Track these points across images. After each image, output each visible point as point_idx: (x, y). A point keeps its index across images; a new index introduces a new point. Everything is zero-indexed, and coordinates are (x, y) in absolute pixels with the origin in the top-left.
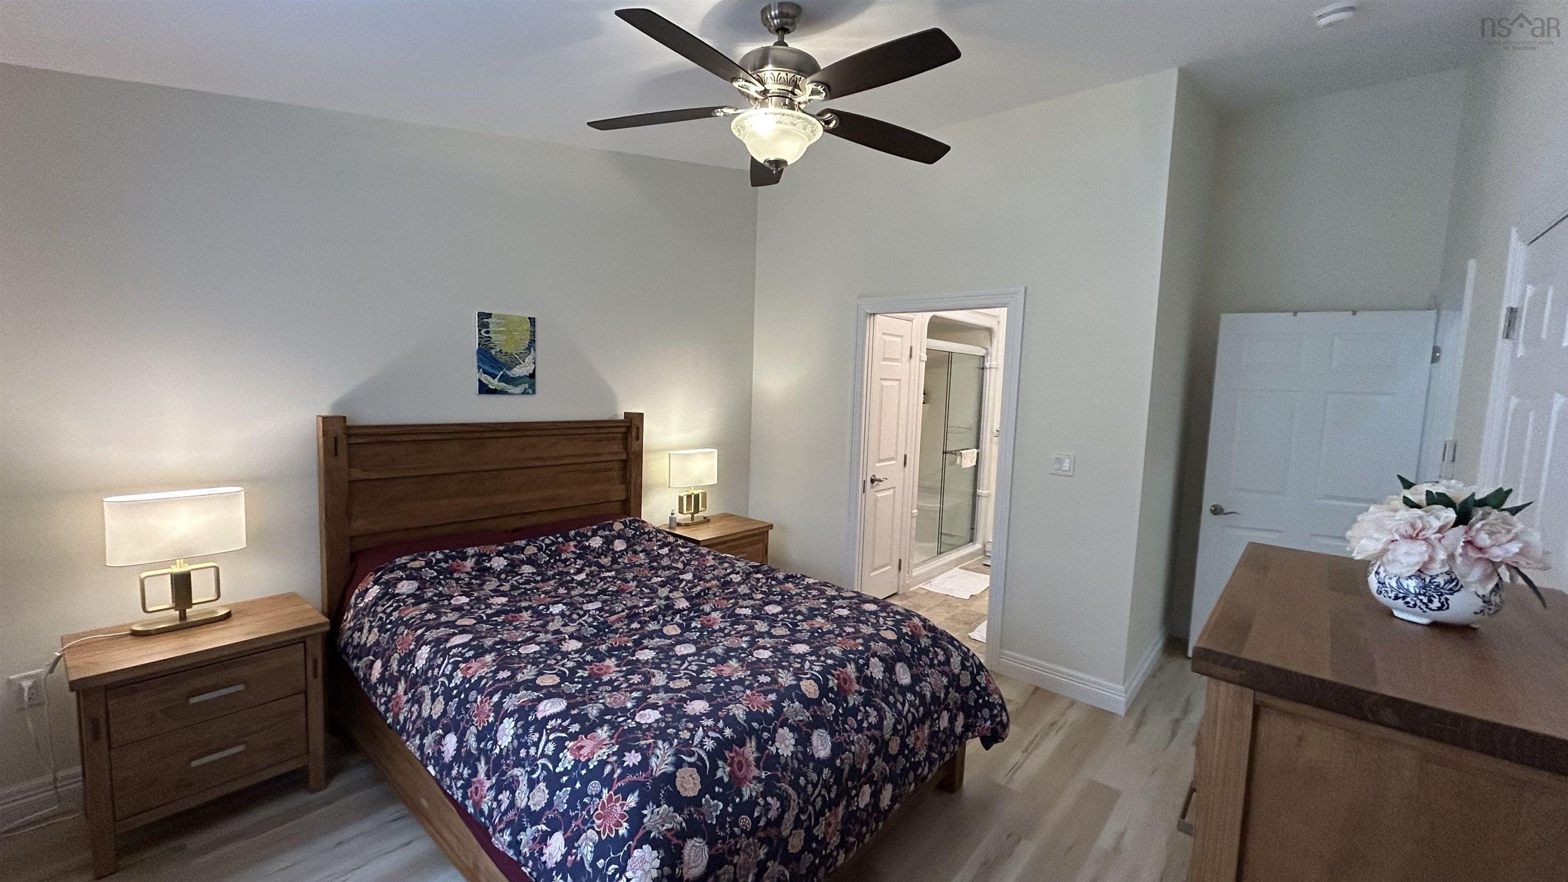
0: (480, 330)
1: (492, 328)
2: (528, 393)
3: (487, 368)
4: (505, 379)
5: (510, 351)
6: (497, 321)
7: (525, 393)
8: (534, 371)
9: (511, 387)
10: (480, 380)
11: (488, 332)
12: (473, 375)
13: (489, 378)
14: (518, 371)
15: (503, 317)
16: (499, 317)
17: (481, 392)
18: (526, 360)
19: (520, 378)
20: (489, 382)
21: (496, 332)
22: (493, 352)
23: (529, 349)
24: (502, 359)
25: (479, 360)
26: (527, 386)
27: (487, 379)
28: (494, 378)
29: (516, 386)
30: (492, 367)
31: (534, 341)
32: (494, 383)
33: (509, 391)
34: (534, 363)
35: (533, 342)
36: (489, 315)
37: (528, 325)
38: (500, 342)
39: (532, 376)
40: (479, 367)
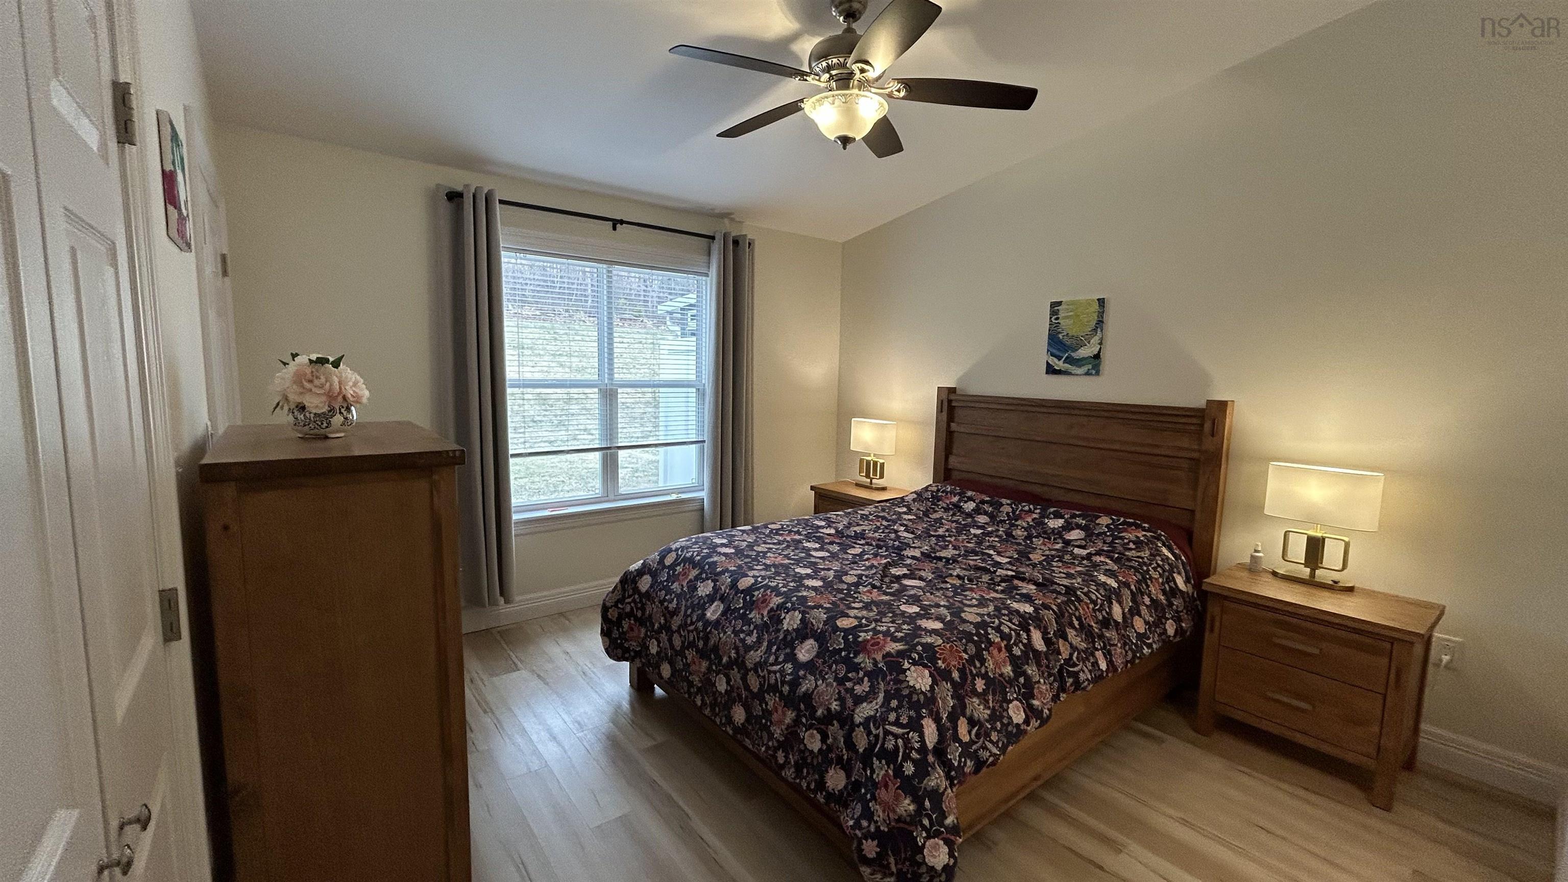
0: (1051, 318)
1: (1061, 315)
2: (1091, 374)
3: (1054, 351)
4: (1070, 360)
5: (1075, 334)
6: (1067, 307)
7: (1088, 374)
8: (1099, 352)
9: (1074, 368)
10: (1047, 362)
11: (1057, 319)
12: (1043, 357)
13: (1056, 360)
14: (1085, 352)
15: (1073, 303)
16: (1068, 304)
17: (1047, 373)
18: (1092, 341)
19: (1084, 359)
20: (1055, 363)
21: (1067, 317)
22: (1060, 336)
23: (1095, 330)
24: (1068, 342)
25: (1049, 344)
26: (1090, 367)
27: (1053, 361)
28: (1059, 360)
29: (1080, 367)
30: (1059, 350)
31: (1102, 322)
32: (1059, 365)
33: (1073, 372)
34: (1101, 344)
35: (1100, 323)
36: (1060, 303)
37: (1096, 306)
38: (1068, 326)
39: (1097, 356)
40: (1048, 350)
